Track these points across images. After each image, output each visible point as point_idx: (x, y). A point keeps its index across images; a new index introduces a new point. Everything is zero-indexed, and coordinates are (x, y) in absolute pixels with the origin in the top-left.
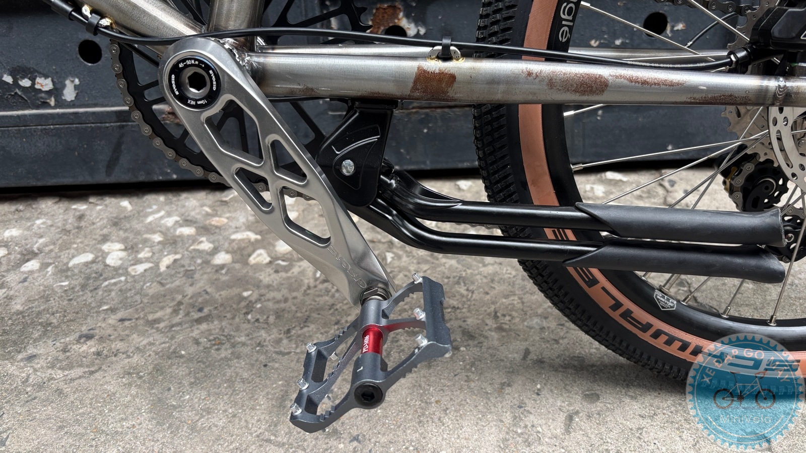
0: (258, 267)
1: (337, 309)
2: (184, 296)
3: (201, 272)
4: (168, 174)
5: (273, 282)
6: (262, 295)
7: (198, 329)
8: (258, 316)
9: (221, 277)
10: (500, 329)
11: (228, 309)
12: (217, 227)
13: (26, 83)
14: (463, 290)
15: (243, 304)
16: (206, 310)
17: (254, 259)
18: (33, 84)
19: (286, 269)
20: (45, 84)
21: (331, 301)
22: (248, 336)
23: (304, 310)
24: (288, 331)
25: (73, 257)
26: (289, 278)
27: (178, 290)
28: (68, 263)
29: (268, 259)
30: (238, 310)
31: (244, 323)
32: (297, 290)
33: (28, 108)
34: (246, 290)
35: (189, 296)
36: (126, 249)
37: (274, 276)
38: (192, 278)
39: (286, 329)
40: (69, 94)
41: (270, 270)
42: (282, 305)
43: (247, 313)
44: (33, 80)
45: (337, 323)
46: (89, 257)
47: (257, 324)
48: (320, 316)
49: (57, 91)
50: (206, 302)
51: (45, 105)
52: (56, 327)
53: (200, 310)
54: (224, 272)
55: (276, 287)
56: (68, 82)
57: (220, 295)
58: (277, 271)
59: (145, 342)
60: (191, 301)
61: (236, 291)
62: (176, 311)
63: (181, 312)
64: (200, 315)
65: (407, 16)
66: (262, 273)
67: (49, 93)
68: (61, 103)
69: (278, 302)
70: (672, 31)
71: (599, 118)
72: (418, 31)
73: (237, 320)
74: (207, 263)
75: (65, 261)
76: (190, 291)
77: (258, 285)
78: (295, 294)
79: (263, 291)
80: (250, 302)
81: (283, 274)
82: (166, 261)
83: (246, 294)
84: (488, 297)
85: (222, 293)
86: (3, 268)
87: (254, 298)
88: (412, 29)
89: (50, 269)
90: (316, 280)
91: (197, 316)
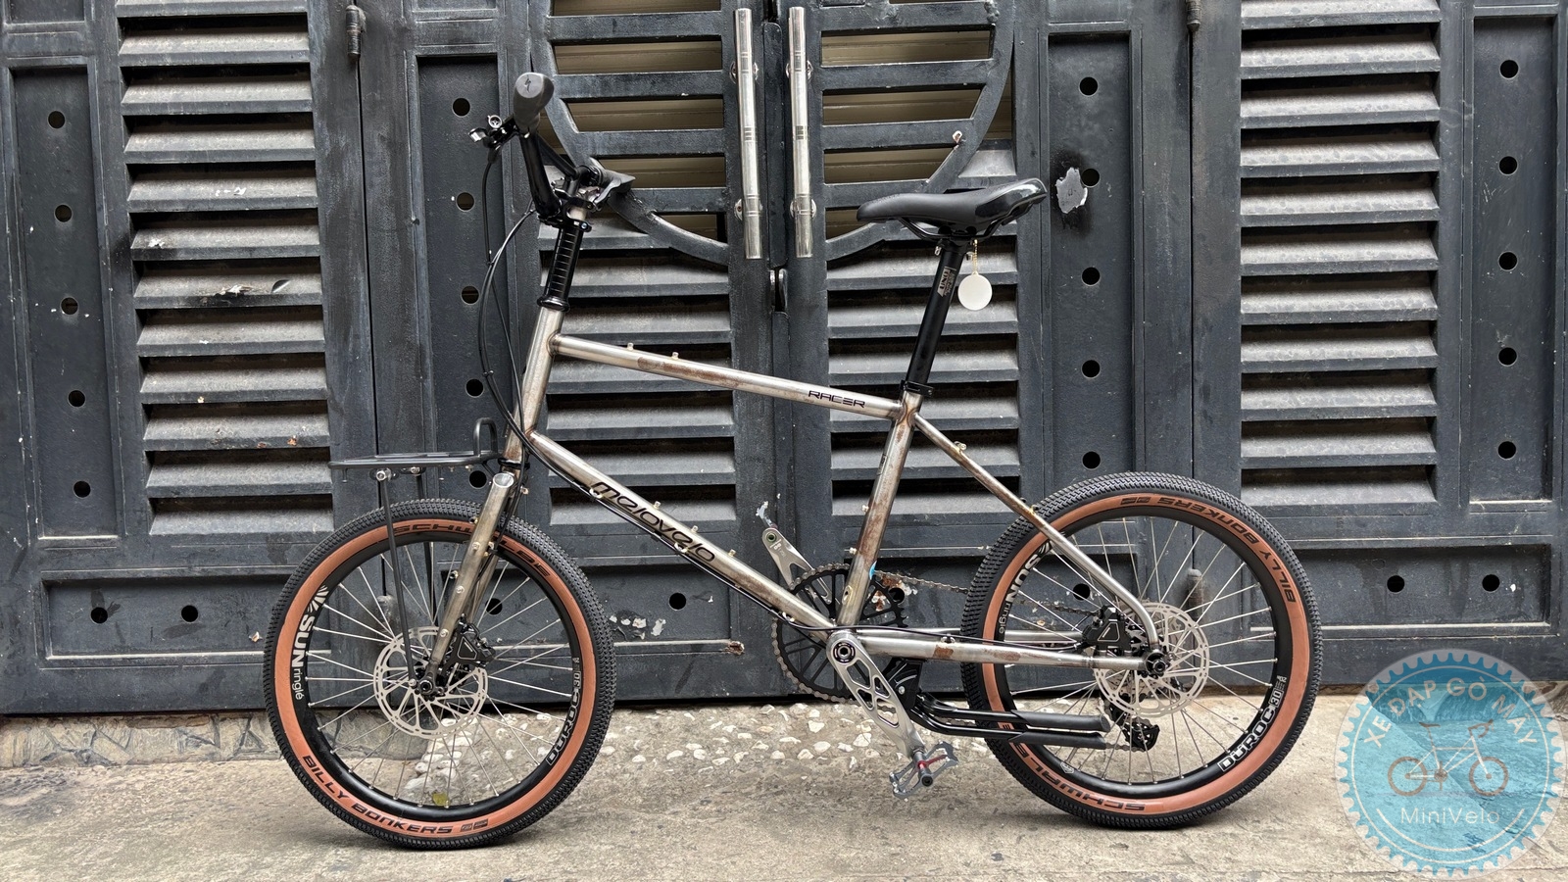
0: (806, 761)
2: (761, 779)
3: (766, 764)
4: (723, 692)
5: (820, 770)
7: (779, 798)
8: (816, 791)
9: (782, 767)
10: (979, 799)
11: (794, 787)
12: (766, 733)
13: (626, 622)
14: (954, 777)
15: (804, 784)
16: (780, 787)
17: (802, 755)
18: (632, 623)
19: (827, 763)
20: (640, 623)
21: (864, 783)
22: (814, 802)
23: (847, 788)
24: (839, 800)
25: (668, 753)
26: (830, 769)
27: (755, 775)
28: (665, 757)
29: (812, 756)
30: (801, 787)
31: (808, 795)
32: (838, 776)
33: (625, 640)
34: (803, 775)
35: (765, 778)
36: (703, 748)
37: (819, 767)
38: (762, 767)
40: (657, 631)
41: (815, 763)
42: (830, 785)
43: (808, 790)
44: (632, 621)
45: (872, 795)
46: (681, 753)
47: (817, 796)
49: (648, 629)
50: (778, 782)
51: (638, 638)
52: (682, 796)
53: (776, 787)
54: (783, 763)
56: (657, 622)
57: (786, 778)
58: (820, 764)
59: (746, 805)
60: (767, 781)
61: (796, 775)
62: (759, 788)
63: (763, 788)
64: (776, 790)
66: (811, 765)
67: (642, 630)
68: (649, 638)
69: (827, 783)
70: (1094, 596)
72: (913, 591)
73: (802, 794)
74: (768, 758)
75: (663, 756)
76: (764, 775)
77: (810, 772)
78: (837, 779)
79: (815, 777)
80: (808, 783)
82: (738, 757)
83: (803, 778)
84: (970, 781)
86: (619, 760)
87: (810, 781)
88: (908, 591)
89: (654, 760)
90: (850, 770)
91: (775, 790)
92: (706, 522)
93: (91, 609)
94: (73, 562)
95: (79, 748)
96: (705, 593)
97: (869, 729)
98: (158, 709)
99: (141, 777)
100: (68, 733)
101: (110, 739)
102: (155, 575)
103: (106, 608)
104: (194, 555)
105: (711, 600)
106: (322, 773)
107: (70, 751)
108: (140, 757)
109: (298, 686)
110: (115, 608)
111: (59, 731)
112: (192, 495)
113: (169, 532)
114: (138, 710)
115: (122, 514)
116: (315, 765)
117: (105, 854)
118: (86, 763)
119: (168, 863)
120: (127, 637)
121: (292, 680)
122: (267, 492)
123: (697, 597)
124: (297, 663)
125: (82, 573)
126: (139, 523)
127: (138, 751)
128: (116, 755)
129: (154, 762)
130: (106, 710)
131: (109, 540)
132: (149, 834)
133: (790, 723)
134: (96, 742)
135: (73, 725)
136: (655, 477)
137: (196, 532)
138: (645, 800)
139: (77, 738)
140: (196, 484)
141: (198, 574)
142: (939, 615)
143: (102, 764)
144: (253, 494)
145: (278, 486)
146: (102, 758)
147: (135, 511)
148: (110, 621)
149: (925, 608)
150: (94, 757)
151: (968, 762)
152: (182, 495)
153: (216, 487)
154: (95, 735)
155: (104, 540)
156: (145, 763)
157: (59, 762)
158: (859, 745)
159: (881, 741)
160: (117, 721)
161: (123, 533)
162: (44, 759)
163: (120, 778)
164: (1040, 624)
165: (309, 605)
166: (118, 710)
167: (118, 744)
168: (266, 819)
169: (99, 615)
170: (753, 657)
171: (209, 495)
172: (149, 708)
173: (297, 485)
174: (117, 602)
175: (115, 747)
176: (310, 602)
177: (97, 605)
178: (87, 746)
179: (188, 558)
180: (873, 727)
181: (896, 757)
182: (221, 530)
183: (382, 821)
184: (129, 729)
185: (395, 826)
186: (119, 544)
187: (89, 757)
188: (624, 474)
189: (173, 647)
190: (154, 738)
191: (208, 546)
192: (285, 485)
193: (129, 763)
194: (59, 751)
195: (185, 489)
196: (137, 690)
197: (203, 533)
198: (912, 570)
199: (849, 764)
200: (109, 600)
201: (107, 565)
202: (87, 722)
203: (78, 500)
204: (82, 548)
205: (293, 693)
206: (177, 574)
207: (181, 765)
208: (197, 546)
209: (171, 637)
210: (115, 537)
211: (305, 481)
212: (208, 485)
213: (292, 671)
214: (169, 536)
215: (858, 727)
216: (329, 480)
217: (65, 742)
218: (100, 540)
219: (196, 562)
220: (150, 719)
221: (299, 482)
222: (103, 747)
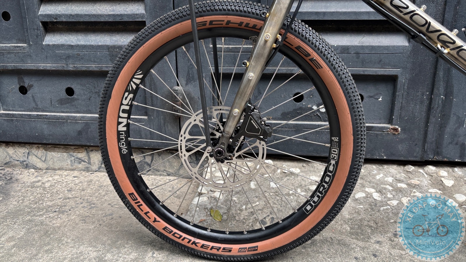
12: (416, 185)
13: (323, 110)
33: (321, 121)
46: (364, 195)
82: (405, 200)
92: (387, 46)
93: (18, 86)
94: (5, 59)
95: (22, 159)
96: (377, 94)
98: (58, 143)
99: (50, 179)
100: (15, 152)
101: (36, 156)
102: (48, 68)
103: (26, 86)
104: (68, 57)
105: (380, 99)
106: (141, 205)
107: (18, 161)
108: (52, 166)
109: (123, 144)
110: (31, 86)
111: (11, 150)
112: (64, 20)
113: (54, 43)
114: (47, 142)
115: (27, 31)
116: (137, 199)
117: (11, 239)
118: (26, 167)
119: (46, 251)
120: (39, 103)
121: (119, 140)
122: (107, 19)
123: (371, 97)
124: (122, 128)
125: (11, 65)
126: (37, 37)
127: (51, 163)
128: (40, 165)
129: (59, 169)
130: (32, 141)
131: (22, 46)
132: (42, 223)
133: (429, 179)
134: (30, 157)
135: (17, 148)
136: (355, 13)
137: (69, 43)
139: (20, 154)
140: (66, 13)
141: (71, 69)
143: (34, 168)
144: (99, 20)
145: (113, 15)
146: (34, 166)
147: (34, 29)
148: (29, 93)
150: (29, 165)
152: (59, 20)
153: (77, 15)
154: (28, 153)
155: (19, 47)
156: (55, 169)
157: (12, 166)
160: (39, 147)
161: (29, 43)
162: (6, 164)
163: (40, 178)
165: (128, 85)
166: (38, 142)
167: (40, 159)
168: (111, 217)
169: (23, 90)
170: (406, 136)
171: (74, 20)
172: (53, 142)
173: (125, 15)
174: (31, 83)
175: (39, 160)
176: (130, 82)
177: (21, 84)
178: (26, 159)
179: (66, 59)
182: (82, 43)
183: (183, 240)
184: (45, 152)
185: (192, 244)
186: (27, 49)
187: (27, 165)
188: (333, 11)
189: (63, 110)
190: (59, 157)
191: (76, 52)
192: (117, 15)
193: (47, 169)
194: (12, 160)
195: (60, 16)
196: (46, 132)
197: (72, 44)
200: (27, 82)
201: (23, 61)
202: (24, 146)
203: (4, 23)
204: (9, 51)
205: (120, 149)
206: (60, 68)
207: (72, 172)
208: (70, 52)
209: (61, 105)
210: (26, 45)
211: (129, 13)
212: (73, 13)
213: (119, 133)
214: (54, 45)
216: (143, 12)
217: (15, 156)
218: (17, 47)
219: (70, 61)
220: (55, 147)
221: (126, 13)
222: (33, 160)
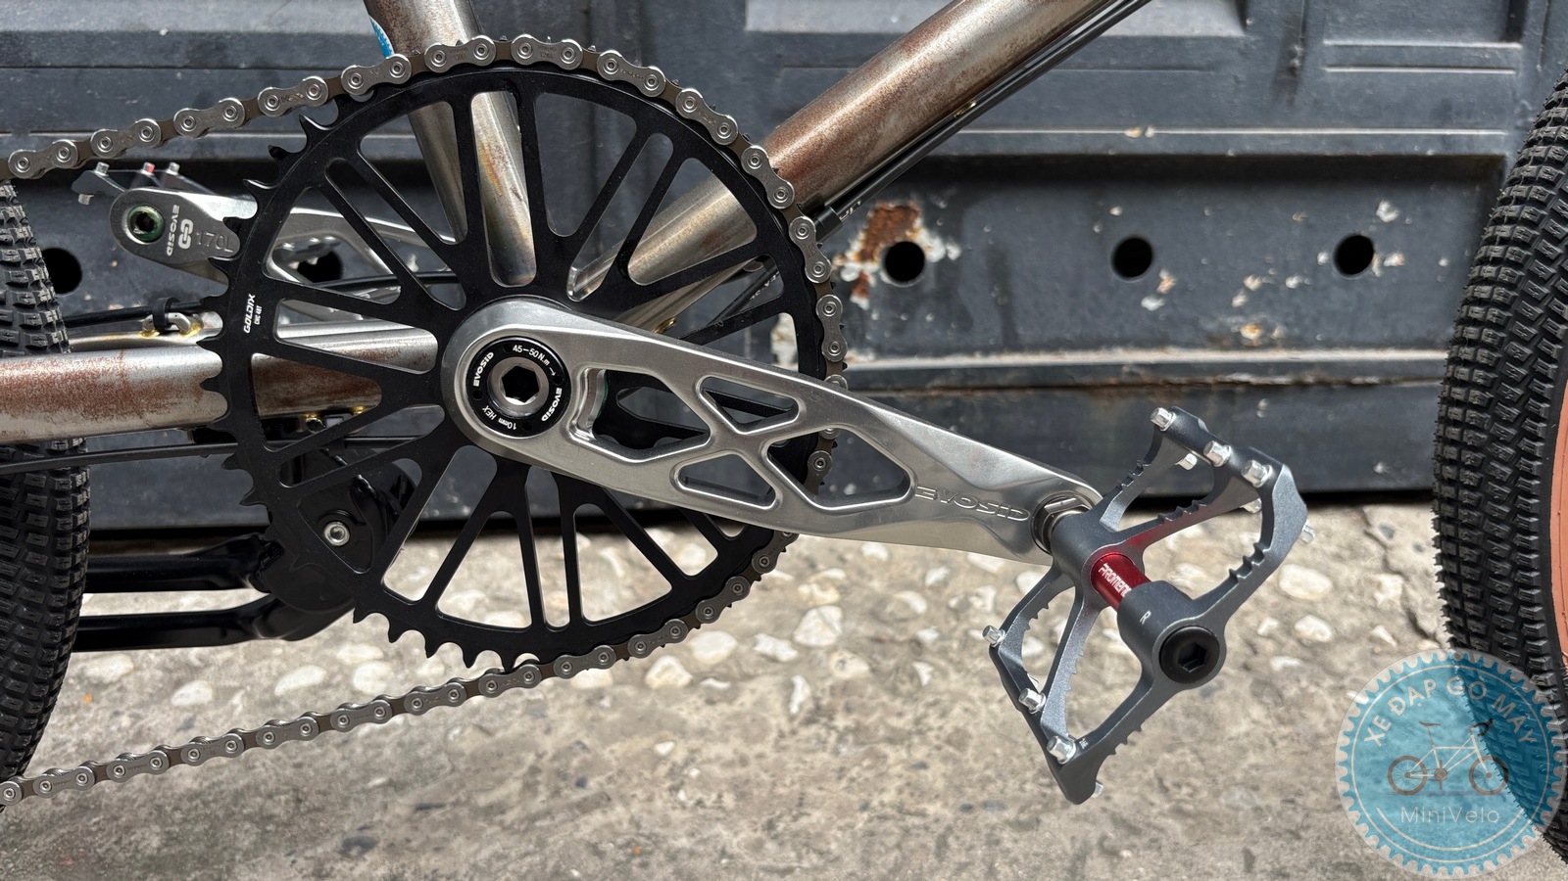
0: (668, 693)
1: (853, 780)
2: (540, 756)
3: (558, 704)
5: (708, 722)
6: (693, 751)
7: (586, 823)
8: (699, 795)
9: (602, 714)
10: (1179, 812)
11: (635, 780)
15: (663, 770)
16: (593, 784)
17: (659, 676)
19: (729, 697)
21: (836, 763)
22: (692, 835)
23: (788, 781)
24: (770, 826)
25: (281, 674)
26: (737, 716)
27: (522, 743)
28: (270, 689)
29: (686, 678)
30: (654, 782)
31: (674, 808)
32: (760, 738)
34: (661, 740)
35: (550, 755)
36: (385, 658)
37: (707, 711)
38: (543, 716)
39: (764, 819)
41: (695, 699)
42: (740, 771)
43: (674, 789)
45: (865, 807)
47: (701, 811)
48: (823, 793)
50: (587, 766)
52: (287, 825)
54: (606, 702)
55: (718, 734)
57: (612, 752)
58: (710, 702)
59: (485, 853)
60: (556, 764)
61: (640, 743)
62: (530, 788)
63: (541, 788)
64: (583, 794)
65: (930, 225)
66: (683, 706)
69: (729, 764)
70: (1382, 266)
71: (1260, 414)
72: (947, 251)
73: (659, 804)
74: (563, 685)
75: (265, 682)
76: (549, 744)
77: (681, 730)
78: (758, 748)
79: (695, 743)
80: (674, 764)
81: (723, 707)
83: (663, 749)
85: (616, 747)
86: (132, 699)
87: (680, 756)
88: (935, 249)
89: (237, 699)
90: (792, 718)
91: (577, 796)
97: (832, 595)
138: (170, 839)
142: (1007, 313)
149: (977, 297)
151: (1108, 688)
158: (813, 641)
159: (866, 630)
164: (1250, 333)
180: (843, 590)
181: (914, 676)
198: (951, 192)
199: (788, 701)
215: (804, 590)
